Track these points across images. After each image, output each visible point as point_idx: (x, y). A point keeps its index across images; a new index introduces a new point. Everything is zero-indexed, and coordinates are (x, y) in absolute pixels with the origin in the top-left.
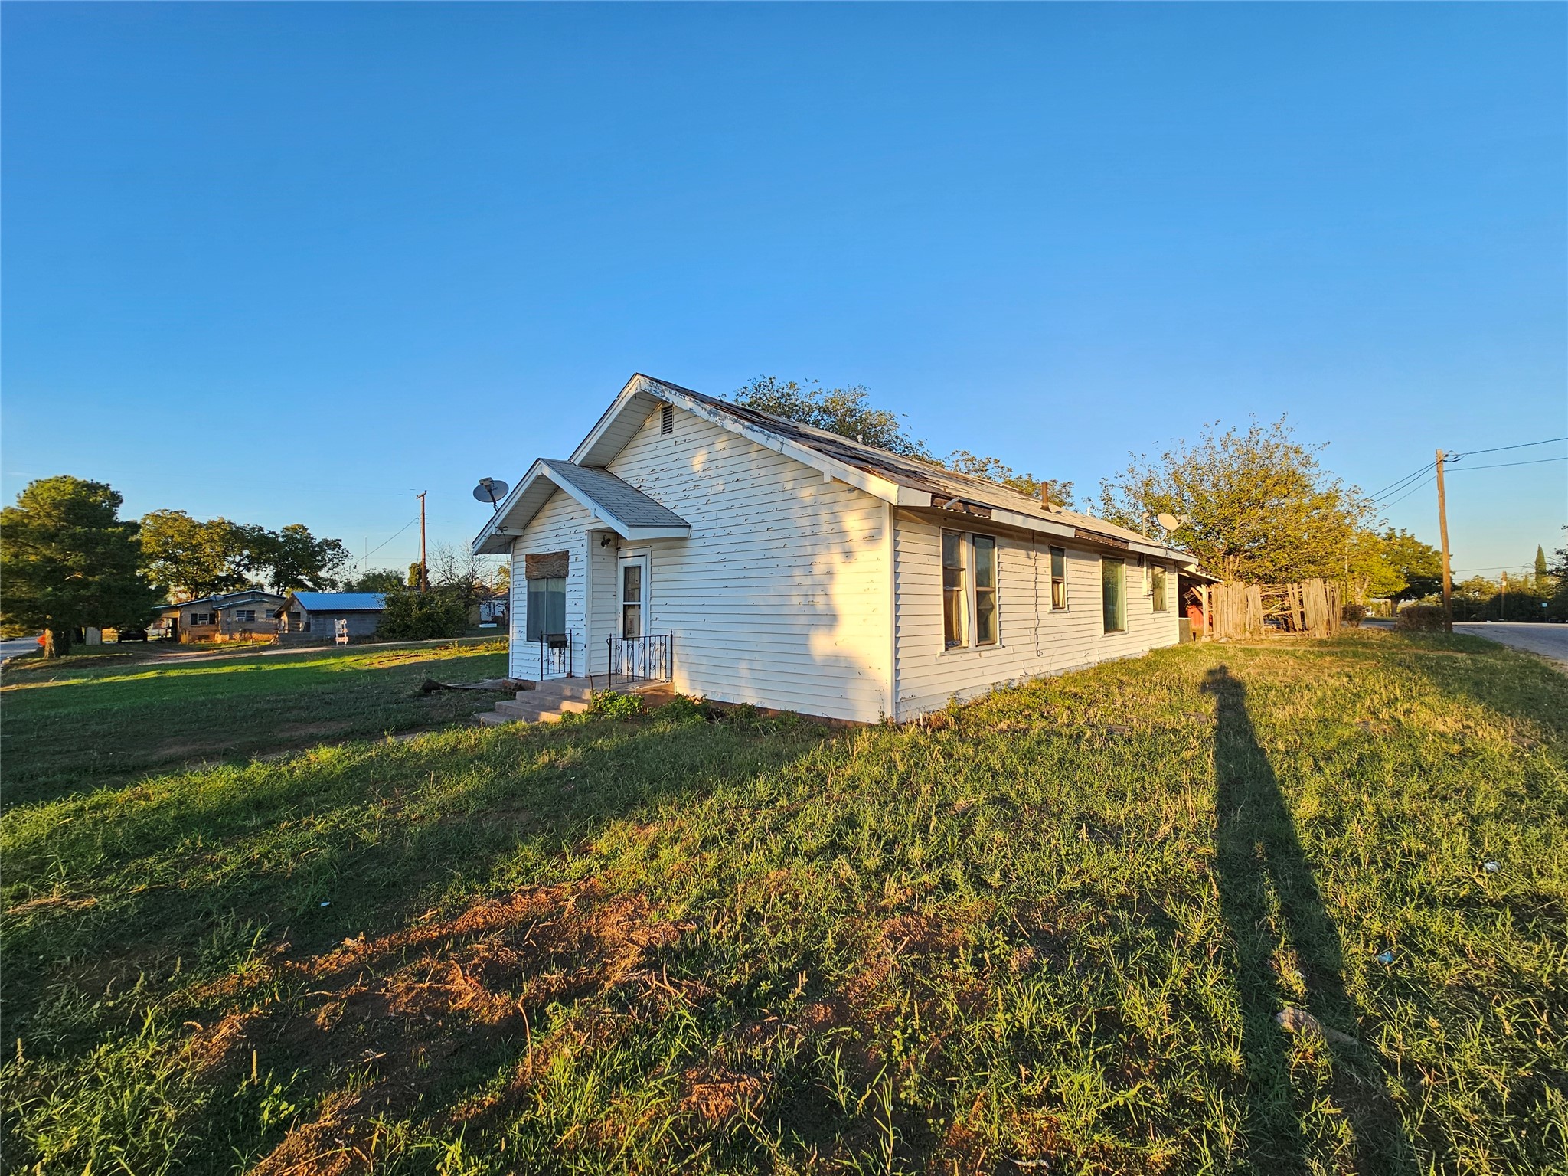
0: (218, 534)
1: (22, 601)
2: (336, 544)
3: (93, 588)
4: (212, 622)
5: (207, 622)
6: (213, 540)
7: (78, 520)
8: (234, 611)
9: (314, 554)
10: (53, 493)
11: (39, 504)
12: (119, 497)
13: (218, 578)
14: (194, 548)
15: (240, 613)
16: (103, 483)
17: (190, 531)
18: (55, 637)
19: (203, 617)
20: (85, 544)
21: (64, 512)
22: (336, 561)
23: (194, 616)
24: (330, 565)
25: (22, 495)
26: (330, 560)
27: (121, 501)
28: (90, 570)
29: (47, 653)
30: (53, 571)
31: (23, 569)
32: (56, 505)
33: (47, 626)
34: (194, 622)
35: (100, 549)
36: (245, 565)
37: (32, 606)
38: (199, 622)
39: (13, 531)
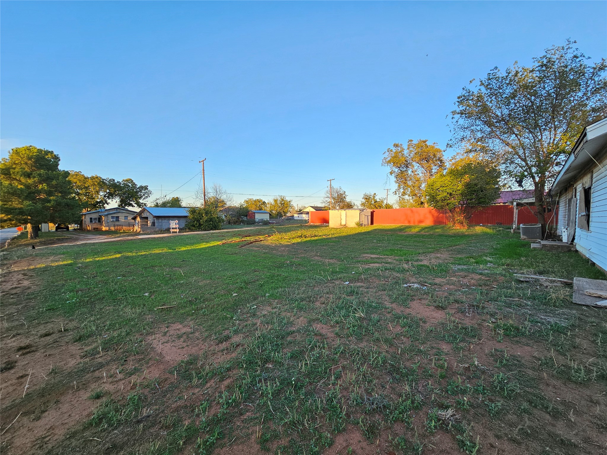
0: (97, 181)
1: (16, 209)
2: (146, 188)
3: (52, 202)
4: (99, 221)
5: (97, 221)
6: (94, 185)
7: (41, 167)
8: (110, 216)
9: (137, 192)
10: (27, 152)
11: (21, 157)
12: (58, 158)
13: (97, 202)
14: (87, 188)
15: (113, 217)
16: (50, 150)
17: (84, 180)
18: (33, 228)
19: (95, 219)
20: (46, 179)
21: (34, 162)
22: (146, 195)
23: (91, 219)
24: (143, 197)
25: (11, 152)
26: (144, 195)
27: (59, 160)
28: (50, 193)
29: (29, 236)
30: (30, 193)
31: (15, 191)
32: (30, 158)
33: (29, 222)
34: (91, 221)
35: (54, 182)
36: (107, 197)
37: (21, 212)
38: (93, 222)
39: (7, 172)
